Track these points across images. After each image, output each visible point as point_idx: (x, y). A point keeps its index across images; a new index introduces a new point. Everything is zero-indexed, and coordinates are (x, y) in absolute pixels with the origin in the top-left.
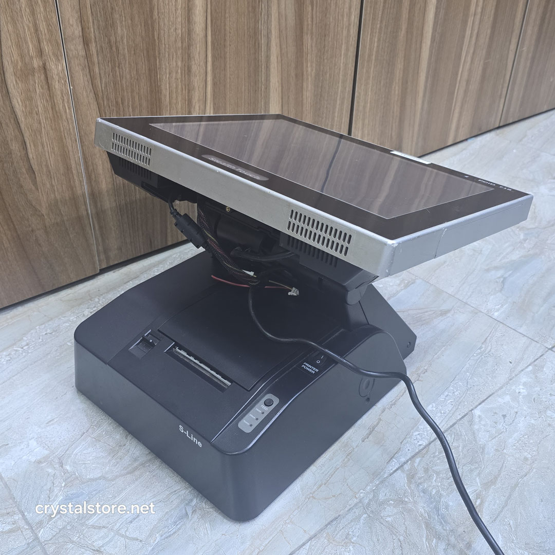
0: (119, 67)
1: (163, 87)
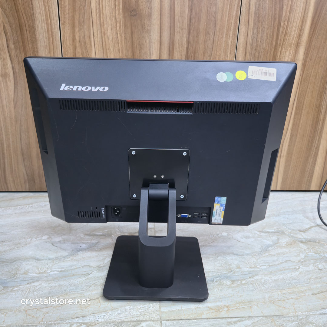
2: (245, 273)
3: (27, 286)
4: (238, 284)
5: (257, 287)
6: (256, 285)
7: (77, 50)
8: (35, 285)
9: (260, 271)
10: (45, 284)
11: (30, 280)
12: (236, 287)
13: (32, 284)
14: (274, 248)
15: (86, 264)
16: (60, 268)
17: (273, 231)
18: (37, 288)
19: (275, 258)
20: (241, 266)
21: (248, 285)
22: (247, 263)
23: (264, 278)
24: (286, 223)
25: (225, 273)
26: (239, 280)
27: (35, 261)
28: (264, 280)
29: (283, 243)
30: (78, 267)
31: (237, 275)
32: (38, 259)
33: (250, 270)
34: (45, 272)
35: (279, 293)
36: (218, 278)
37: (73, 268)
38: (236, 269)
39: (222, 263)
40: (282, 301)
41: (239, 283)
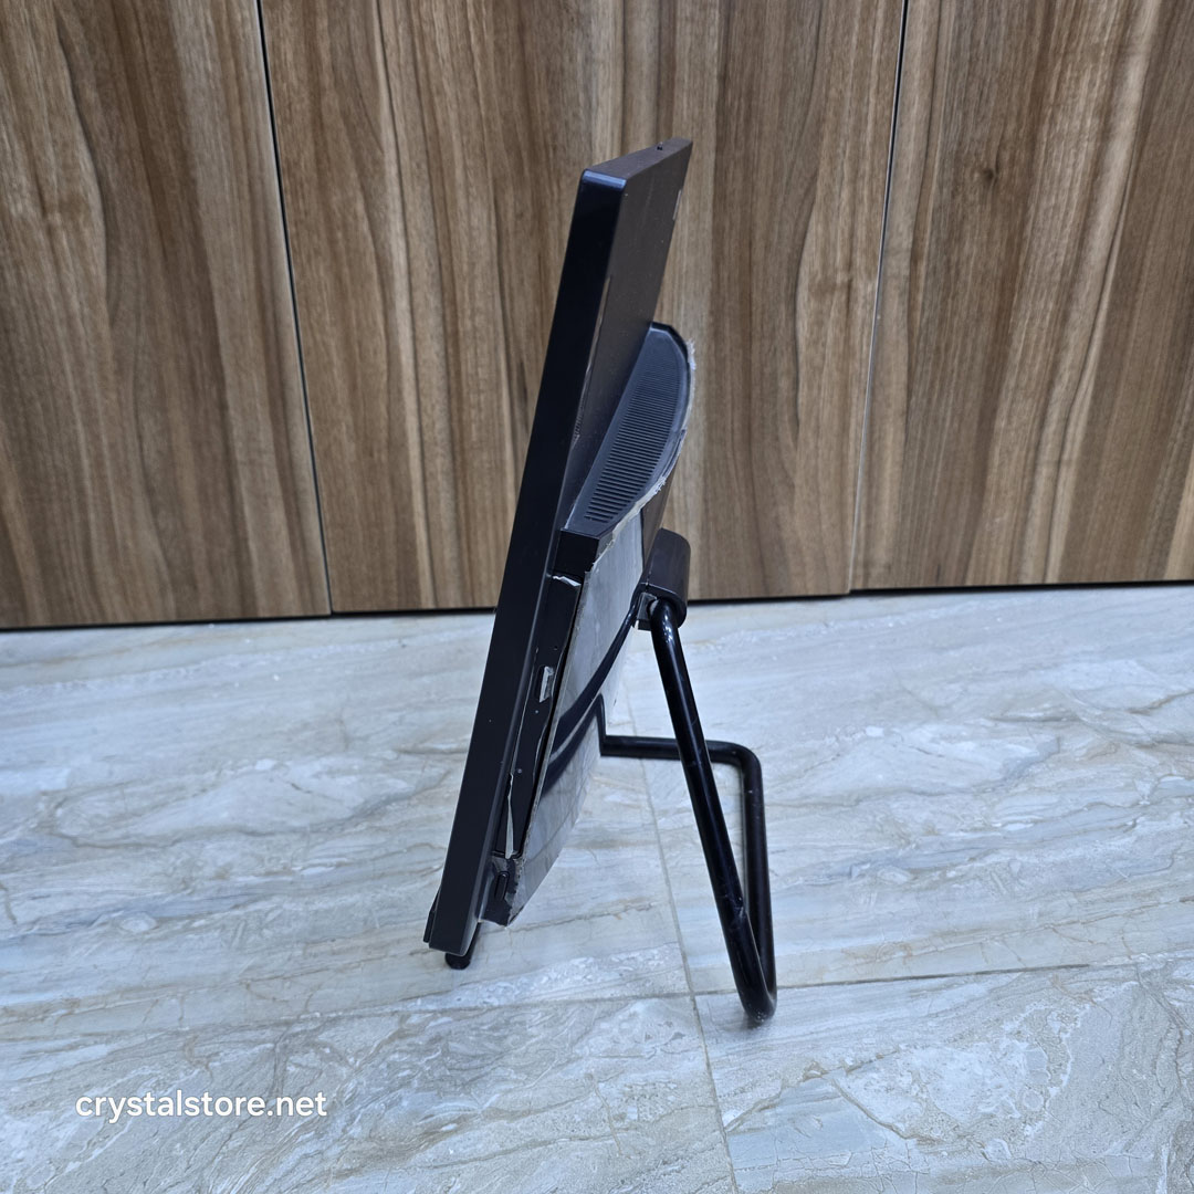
0: (953, 298)
1: (1015, 337)
2: (954, 847)
3: (237, 912)
4: (934, 879)
5: (998, 886)
6: (992, 879)
7: (325, 101)
8: (260, 911)
9: (1005, 838)
10: (293, 904)
11: (242, 895)
12: (927, 889)
13: (252, 908)
14: (1047, 767)
15: (418, 840)
16: (334, 856)
17: (1041, 714)
18: (271, 917)
19: (1054, 800)
20: (938, 827)
21: (968, 881)
22: (959, 816)
23: (1020, 858)
24: (1081, 687)
25: (887, 851)
26: (936, 869)
27: (243, 837)
28: (1019, 864)
29: (1077, 749)
30: (393, 849)
31: (926, 852)
32: (253, 833)
33: (969, 836)
34: (286, 870)
35: (1075, 901)
36: (867, 866)
37: (376, 853)
38: (923, 835)
39: (874, 822)
40: (1083, 923)
41: (936, 876)
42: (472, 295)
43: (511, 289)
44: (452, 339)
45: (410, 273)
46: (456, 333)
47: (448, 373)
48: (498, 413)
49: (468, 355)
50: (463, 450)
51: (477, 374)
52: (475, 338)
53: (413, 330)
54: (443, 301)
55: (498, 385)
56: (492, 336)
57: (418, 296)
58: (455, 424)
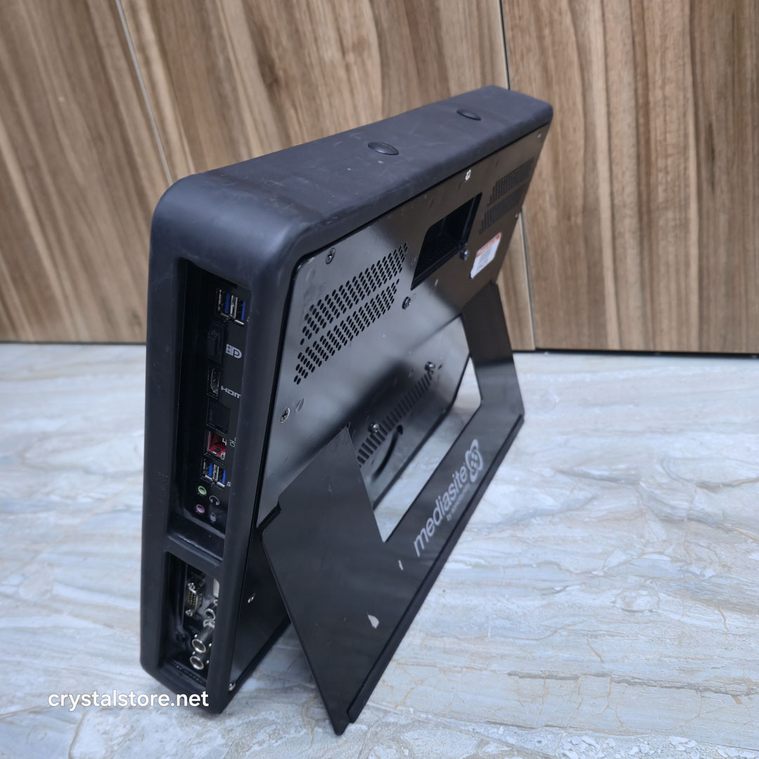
42: (663, 66)
43: (702, 54)
44: (643, 110)
45: (606, 55)
46: (647, 103)
47: (638, 142)
48: (685, 174)
49: (657, 123)
50: (649, 211)
51: (665, 139)
52: (665, 105)
53: (608, 105)
54: (635, 76)
55: (686, 148)
56: (681, 102)
57: (613, 75)
58: (643, 188)
